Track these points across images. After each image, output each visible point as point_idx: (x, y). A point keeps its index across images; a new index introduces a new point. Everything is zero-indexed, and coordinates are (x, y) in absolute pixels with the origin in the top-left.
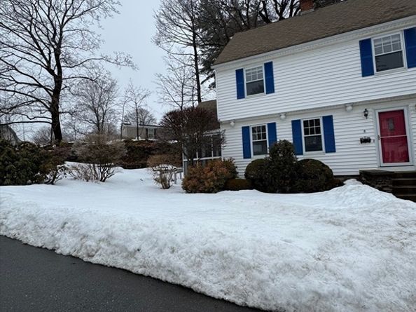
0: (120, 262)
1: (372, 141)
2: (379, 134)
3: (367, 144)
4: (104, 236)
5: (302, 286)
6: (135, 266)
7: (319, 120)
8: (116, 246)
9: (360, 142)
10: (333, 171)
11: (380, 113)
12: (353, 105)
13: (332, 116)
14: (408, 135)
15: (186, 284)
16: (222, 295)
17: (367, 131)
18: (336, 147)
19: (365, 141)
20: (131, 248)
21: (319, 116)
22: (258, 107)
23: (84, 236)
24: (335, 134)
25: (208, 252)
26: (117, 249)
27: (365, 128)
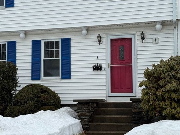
1: (103, 69)
2: (110, 62)
3: (98, 72)
7: (59, 42)
9: (92, 69)
10: (61, 99)
11: (112, 40)
12: (88, 29)
13: (70, 39)
14: (133, 65)
17: (100, 58)
18: (72, 74)
19: (97, 68)
21: (59, 38)
24: (72, 59)
27: (97, 55)
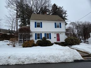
0: (33, 62)
1: (56, 38)
4: (26, 58)
5: (64, 58)
6: (37, 62)
8: (31, 59)
9: (54, 38)
10: (51, 42)
11: (57, 34)
13: (51, 33)
15: (49, 62)
16: (55, 62)
17: (55, 36)
18: (51, 38)
20: (35, 59)
21: (49, 33)
22: (38, 30)
23: (19, 59)
25: (51, 56)
26: (31, 60)
